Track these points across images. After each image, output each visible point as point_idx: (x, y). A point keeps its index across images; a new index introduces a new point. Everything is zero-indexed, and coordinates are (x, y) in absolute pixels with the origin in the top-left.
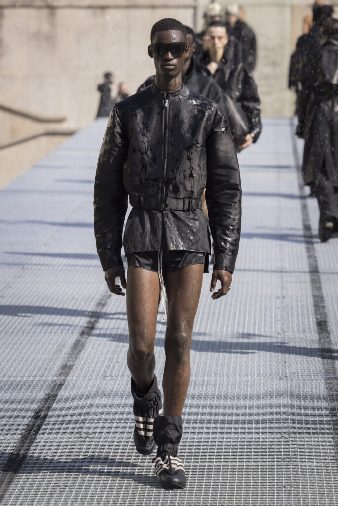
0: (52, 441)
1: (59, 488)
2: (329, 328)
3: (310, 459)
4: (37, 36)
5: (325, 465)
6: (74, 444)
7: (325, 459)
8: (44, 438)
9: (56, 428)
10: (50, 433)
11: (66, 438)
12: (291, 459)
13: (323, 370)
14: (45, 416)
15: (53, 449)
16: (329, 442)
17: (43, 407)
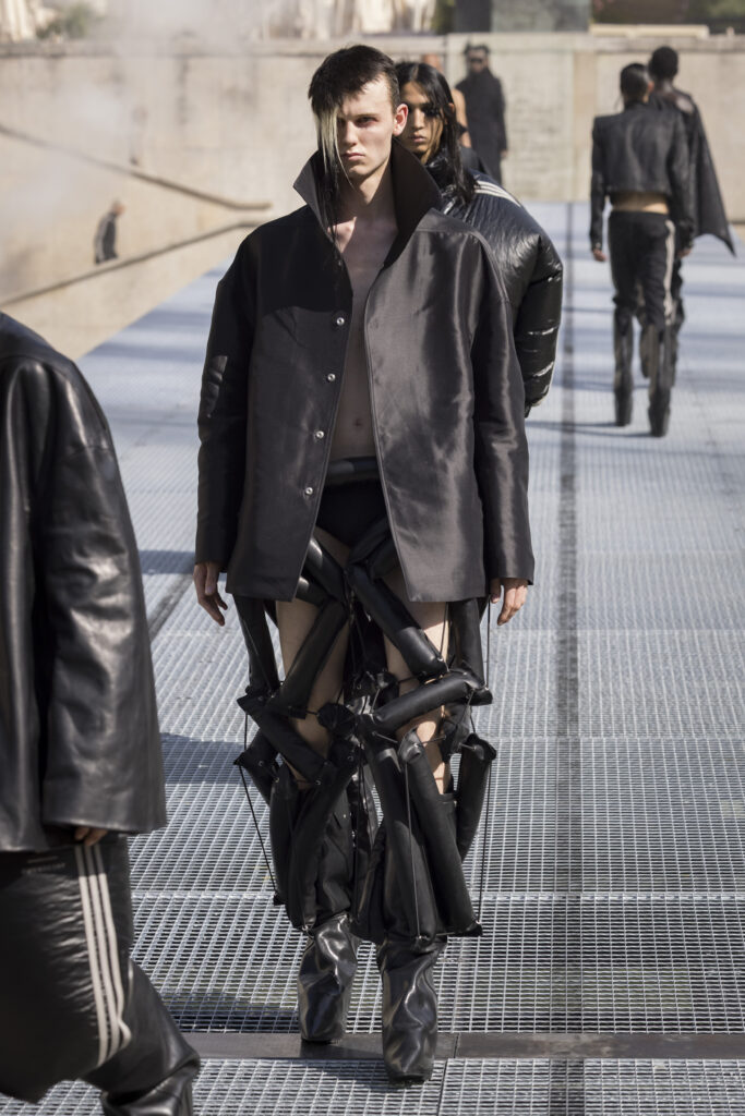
0: (179, 638)
1: (178, 702)
2: (576, 485)
3: (523, 660)
4: (232, 94)
5: (541, 670)
6: (208, 641)
7: (542, 661)
8: (169, 634)
9: (188, 619)
10: (178, 628)
11: (198, 634)
12: (496, 662)
13: (559, 542)
14: (176, 603)
15: (179, 649)
16: (552, 638)
17: (175, 591)
